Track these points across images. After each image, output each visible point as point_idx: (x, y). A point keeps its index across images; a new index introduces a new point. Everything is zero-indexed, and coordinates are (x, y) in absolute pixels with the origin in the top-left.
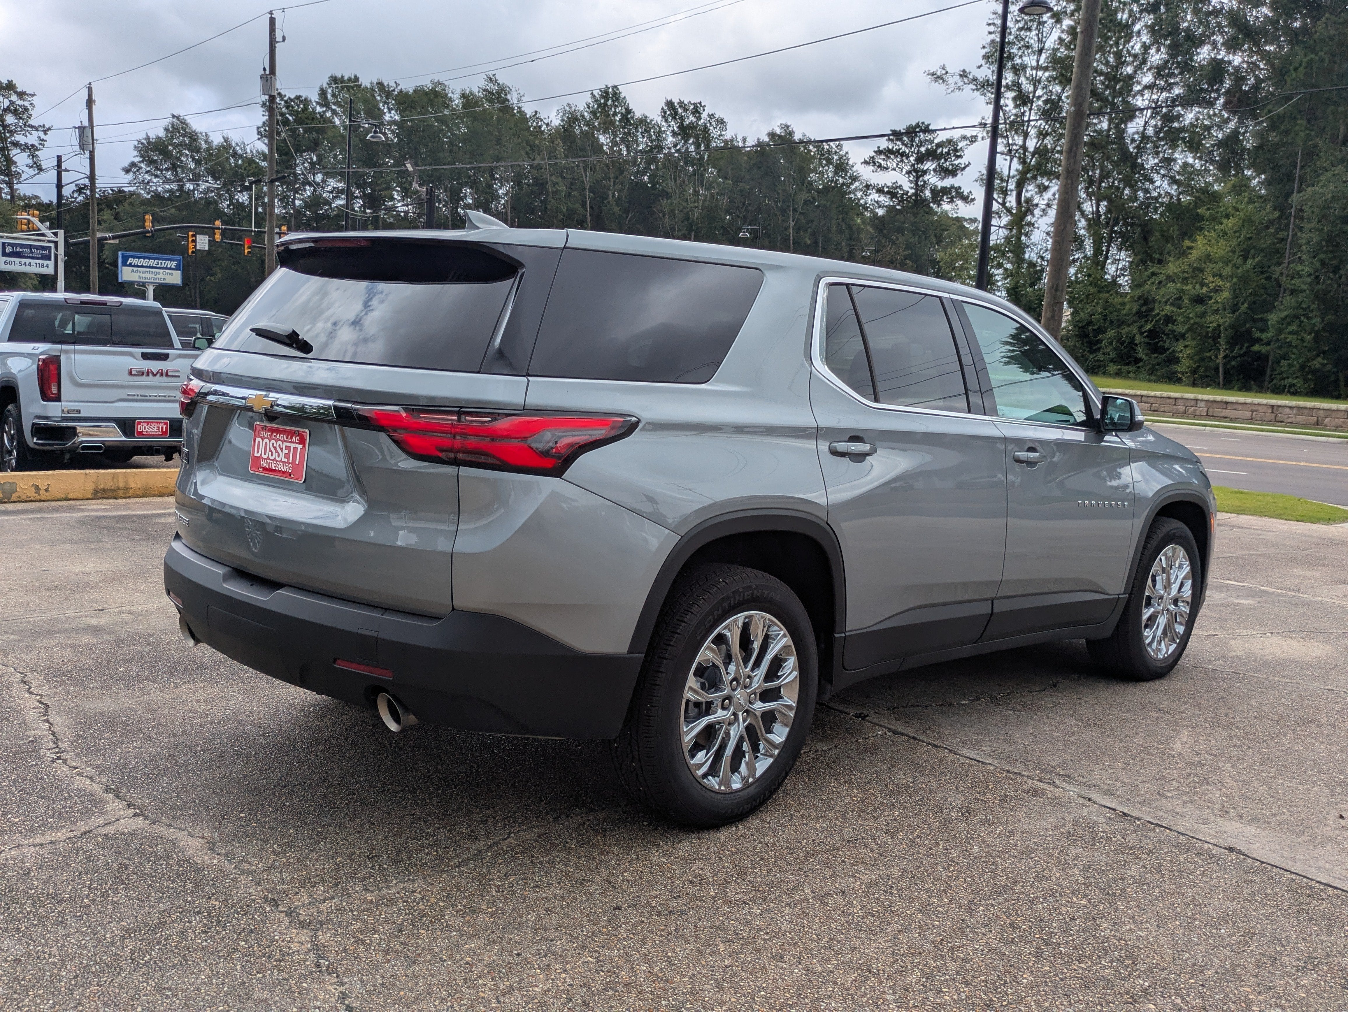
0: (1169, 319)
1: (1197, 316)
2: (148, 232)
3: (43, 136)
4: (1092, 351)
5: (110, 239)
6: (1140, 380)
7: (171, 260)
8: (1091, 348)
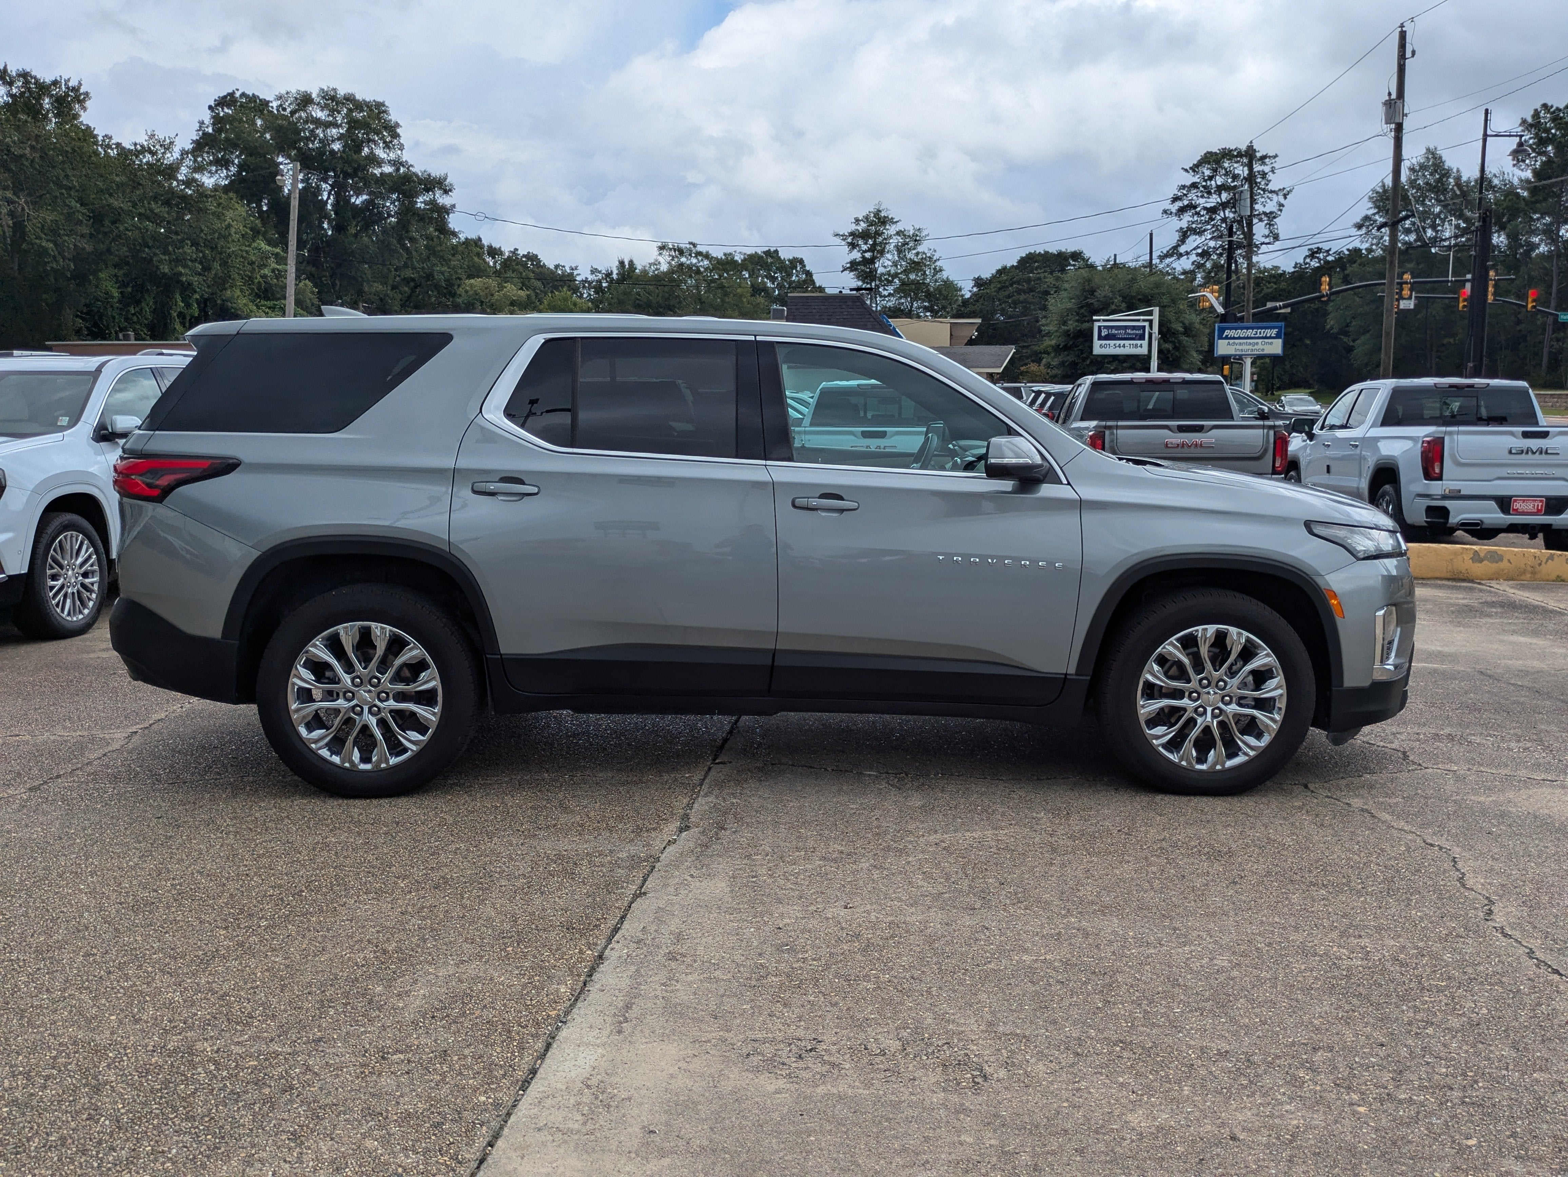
2: (1323, 296)
3: (1282, 200)
5: (1281, 308)
7: (1271, 328)
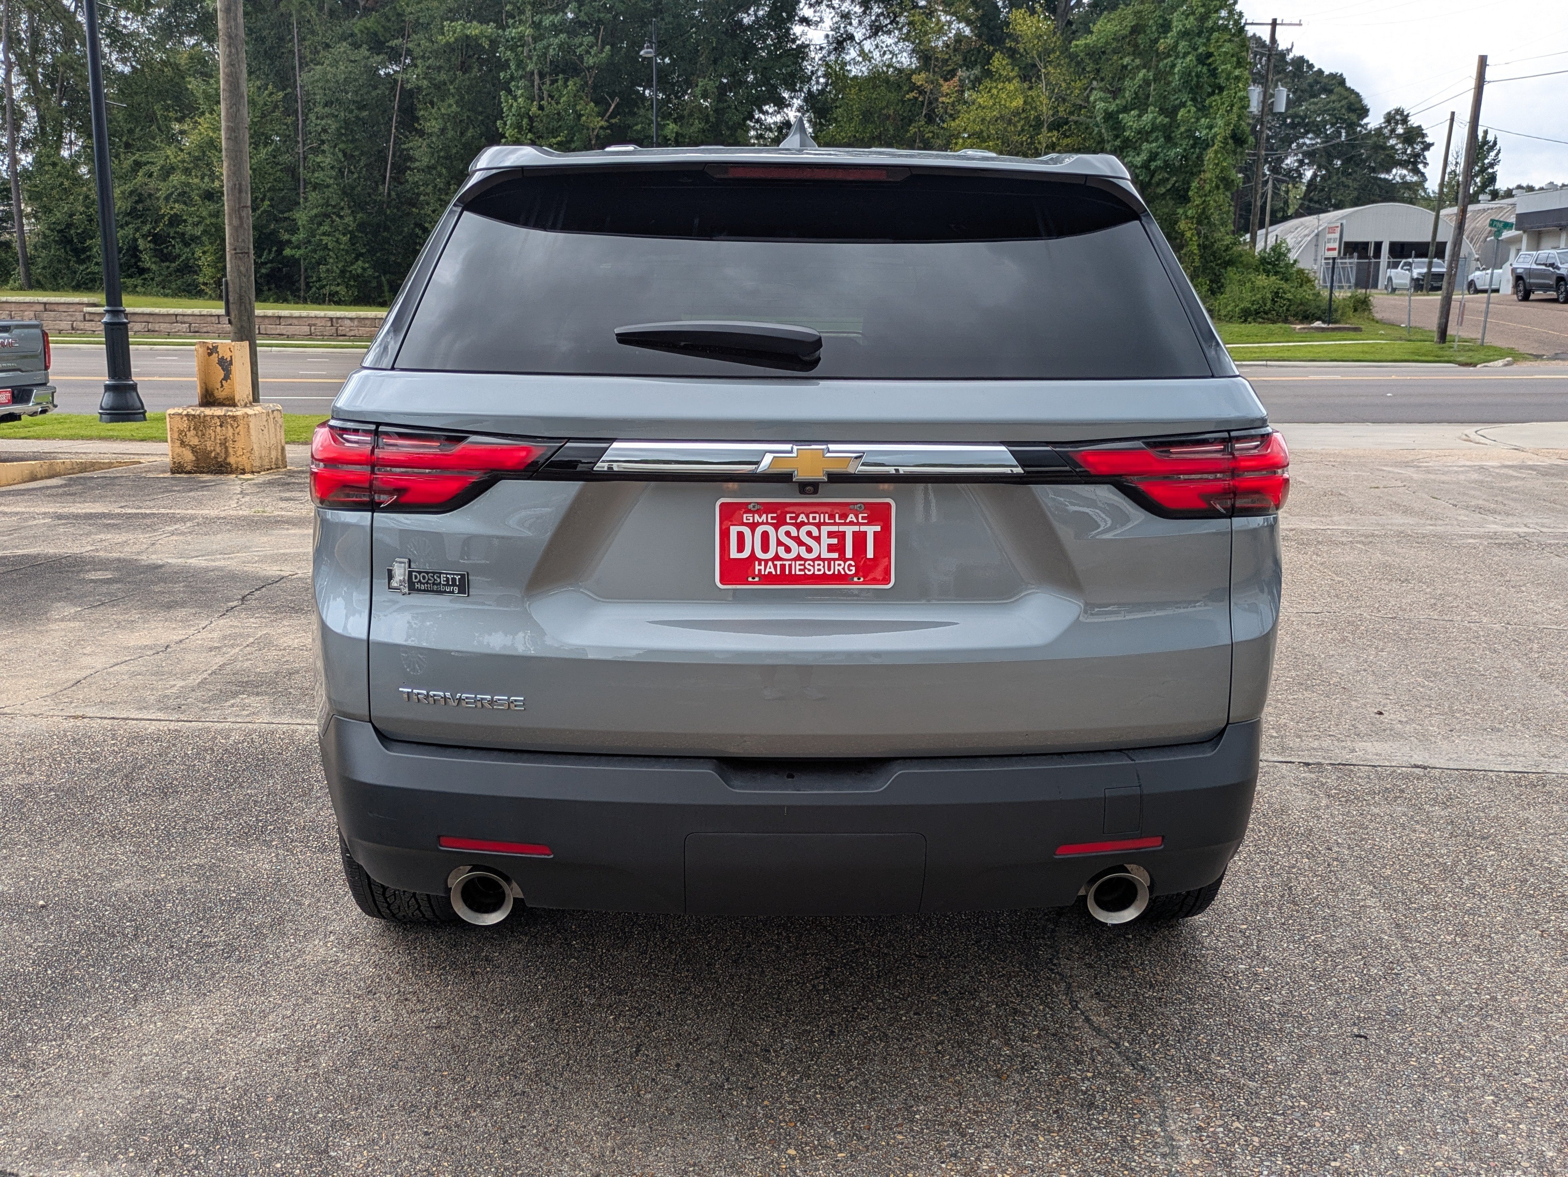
0: (175, 220)
1: (210, 215)
4: (81, 262)
6: (150, 294)
8: (78, 257)
